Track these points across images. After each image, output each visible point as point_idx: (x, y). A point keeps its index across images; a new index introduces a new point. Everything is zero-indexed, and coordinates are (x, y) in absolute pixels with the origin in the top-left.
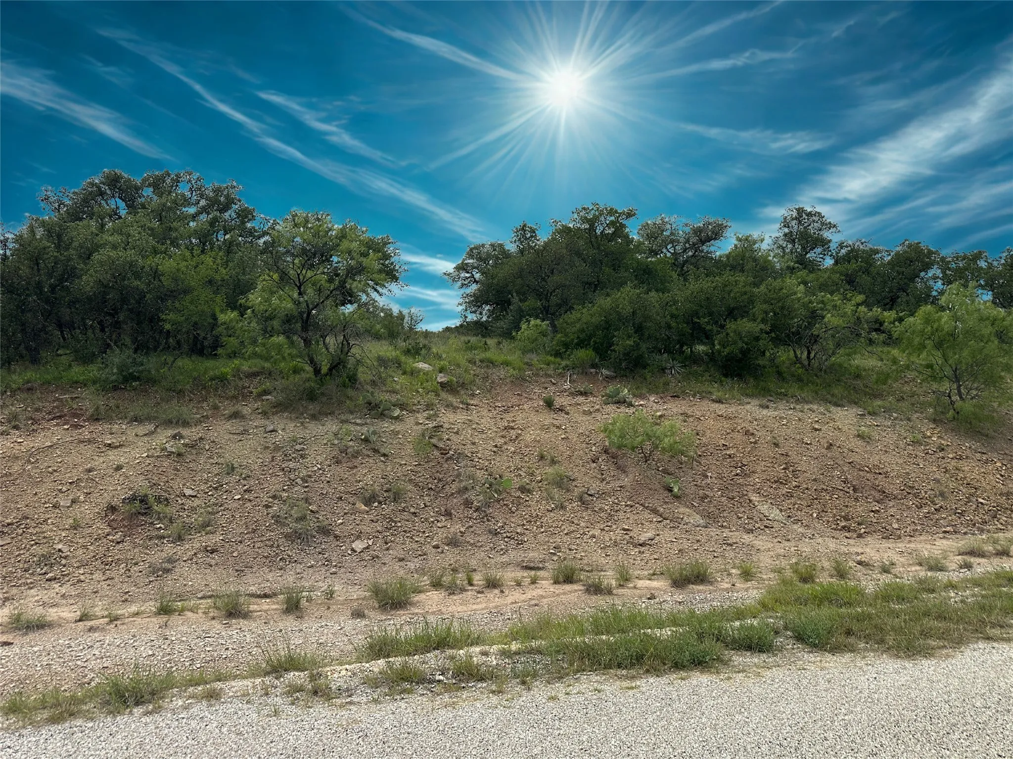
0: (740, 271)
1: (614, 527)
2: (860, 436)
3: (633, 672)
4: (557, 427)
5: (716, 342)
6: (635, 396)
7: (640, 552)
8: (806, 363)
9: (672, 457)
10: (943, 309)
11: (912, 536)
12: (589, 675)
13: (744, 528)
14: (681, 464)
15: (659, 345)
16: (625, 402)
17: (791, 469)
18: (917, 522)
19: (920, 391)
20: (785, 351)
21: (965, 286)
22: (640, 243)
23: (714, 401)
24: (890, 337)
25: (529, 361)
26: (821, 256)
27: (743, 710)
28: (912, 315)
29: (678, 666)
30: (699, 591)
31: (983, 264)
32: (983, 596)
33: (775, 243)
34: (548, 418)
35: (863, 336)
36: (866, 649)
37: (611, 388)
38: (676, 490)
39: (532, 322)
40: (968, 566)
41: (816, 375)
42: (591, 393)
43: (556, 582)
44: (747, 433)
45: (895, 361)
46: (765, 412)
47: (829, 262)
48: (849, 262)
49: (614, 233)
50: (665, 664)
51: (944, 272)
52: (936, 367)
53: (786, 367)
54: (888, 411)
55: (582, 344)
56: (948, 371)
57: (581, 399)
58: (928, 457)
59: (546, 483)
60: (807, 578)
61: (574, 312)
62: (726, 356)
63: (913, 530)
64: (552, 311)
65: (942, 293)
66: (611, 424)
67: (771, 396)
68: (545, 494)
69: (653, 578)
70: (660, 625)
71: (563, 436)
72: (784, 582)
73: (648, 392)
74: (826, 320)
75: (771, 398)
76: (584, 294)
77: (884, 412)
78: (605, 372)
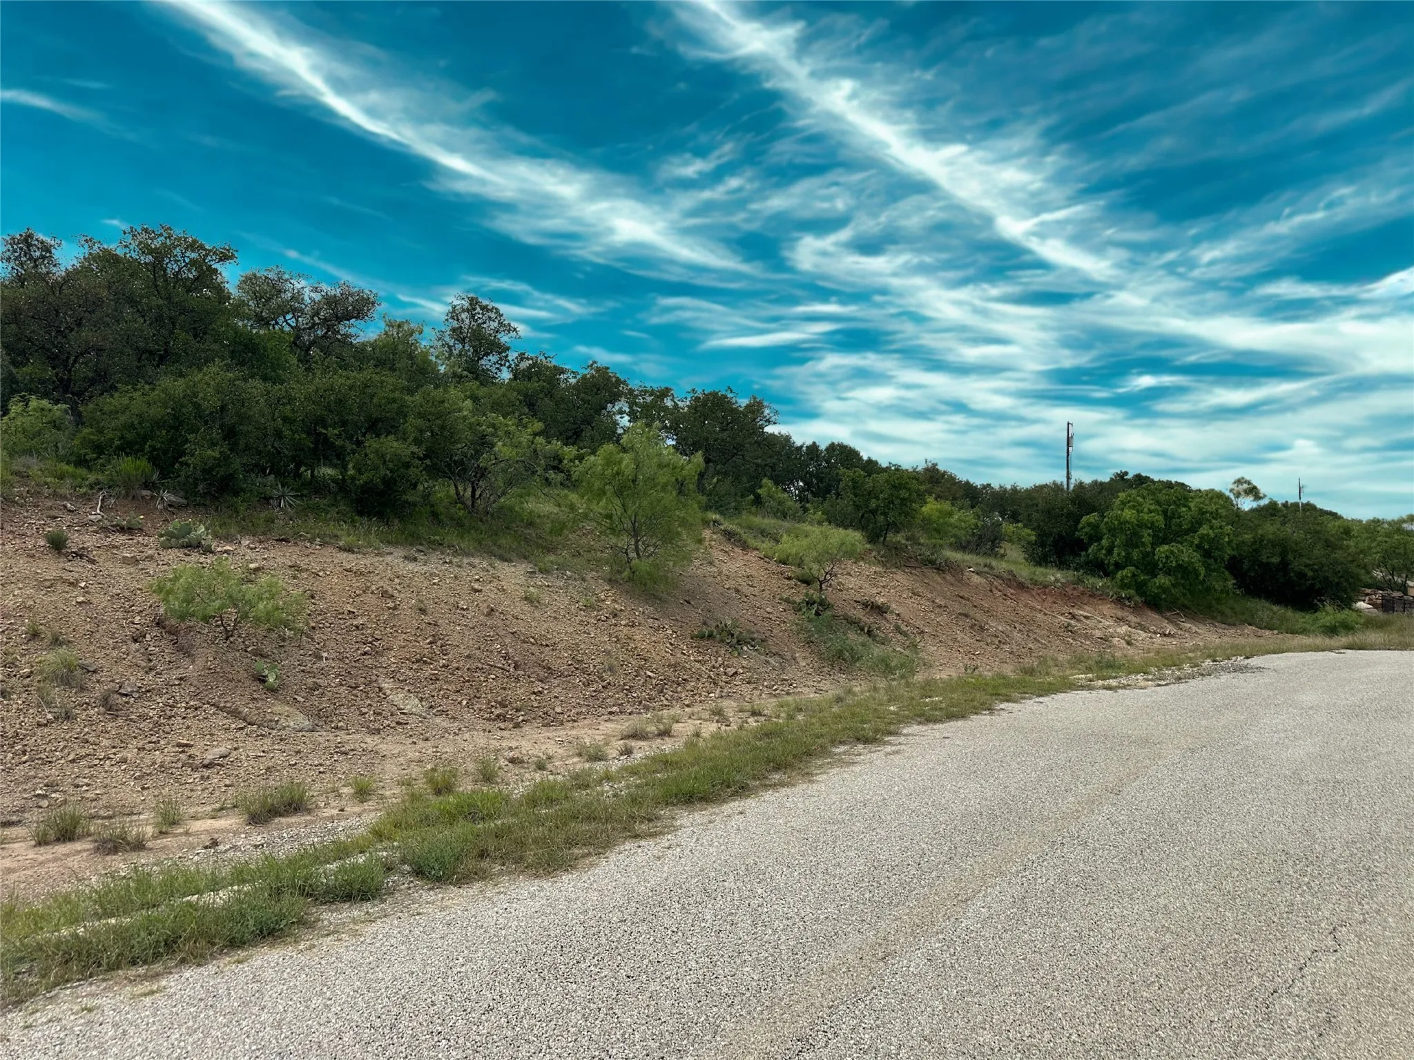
0: (390, 368)
1: (162, 742)
2: (528, 599)
3: (158, 967)
4: (71, 584)
5: (351, 466)
6: (216, 536)
7: (202, 778)
8: (470, 503)
9: (270, 630)
10: (624, 450)
11: (575, 721)
12: (77, 987)
13: (368, 727)
14: (284, 640)
15: (264, 462)
16: (199, 545)
17: (439, 643)
18: (582, 703)
19: (597, 546)
20: (444, 485)
21: (649, 425)
22: (242, 303)
23: (340, 549)
24: (569, 477)
25: (22, 469)
26: (497, 366)
27: (325, 989)
28: (593, 453)
29: (235, 944)
30: (289, 826)
31: (668, 403)
32: (637, 786)
33: (439, 339)
34: (52, 568)
35: (539, 473)
36: (501, 873)
37: (176, 524)
38: (271, 680)
39: (34, 403)
40: (628, 752)
41: (481, 521)
42: (140, 529)
43: (42, 842)
44: (385, 594)
45: (572, 507)
46: (411, 566)
47: (506, 375)
48: (530, 379)
49: (197, 279)
50: (213, 944)
51: (630, 407)
52: (615, 517)
53: (444, 507)
54: (561, 567)
55: (128, 448)
56: (628, 524)
57: (121, 538)
58: (600, 624)
59: (39, 678)
60: (442, 788)
61: (116, 395)
62: (362, 486)
63: (577, 714)
64: (76, 389)
65: (626, 430)
66: (170, 580)
67: (421, 544)
68: (35, 697)
69: (219, 814)
70: (215, 885)
71: (81, 599)
72: (414, 797)
73: (240, 532)
74: (496, 449)
75: (421, 548)
76: (138, 368)
77: (557, 569)
78: (167, 496)
